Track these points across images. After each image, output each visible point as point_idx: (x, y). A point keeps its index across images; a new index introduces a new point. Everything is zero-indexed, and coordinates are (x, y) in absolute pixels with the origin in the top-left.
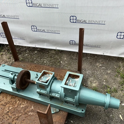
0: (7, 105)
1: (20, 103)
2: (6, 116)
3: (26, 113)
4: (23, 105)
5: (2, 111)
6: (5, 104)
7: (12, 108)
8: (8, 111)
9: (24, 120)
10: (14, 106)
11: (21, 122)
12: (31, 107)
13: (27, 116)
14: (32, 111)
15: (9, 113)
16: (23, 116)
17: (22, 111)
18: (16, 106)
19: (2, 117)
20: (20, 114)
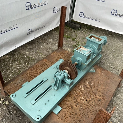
0: (79, 101)
1: (79, 90)
2: (90, 103)
3: (91, 87)
4: (81, 88)
5: (84, 105)
6: (77, 103)
7: (82, 97)
8: (85, 101)
9: (97, 89)
10: (81, 95)
11: (99, 91)
12: (86, 83)
13: (94, 87)
14: (90, 83)
15: (88, 100)
16: (93, 90)
17: (88, 90)
18: (82, 94)
19: (91, 105)
20: (91, 91)
